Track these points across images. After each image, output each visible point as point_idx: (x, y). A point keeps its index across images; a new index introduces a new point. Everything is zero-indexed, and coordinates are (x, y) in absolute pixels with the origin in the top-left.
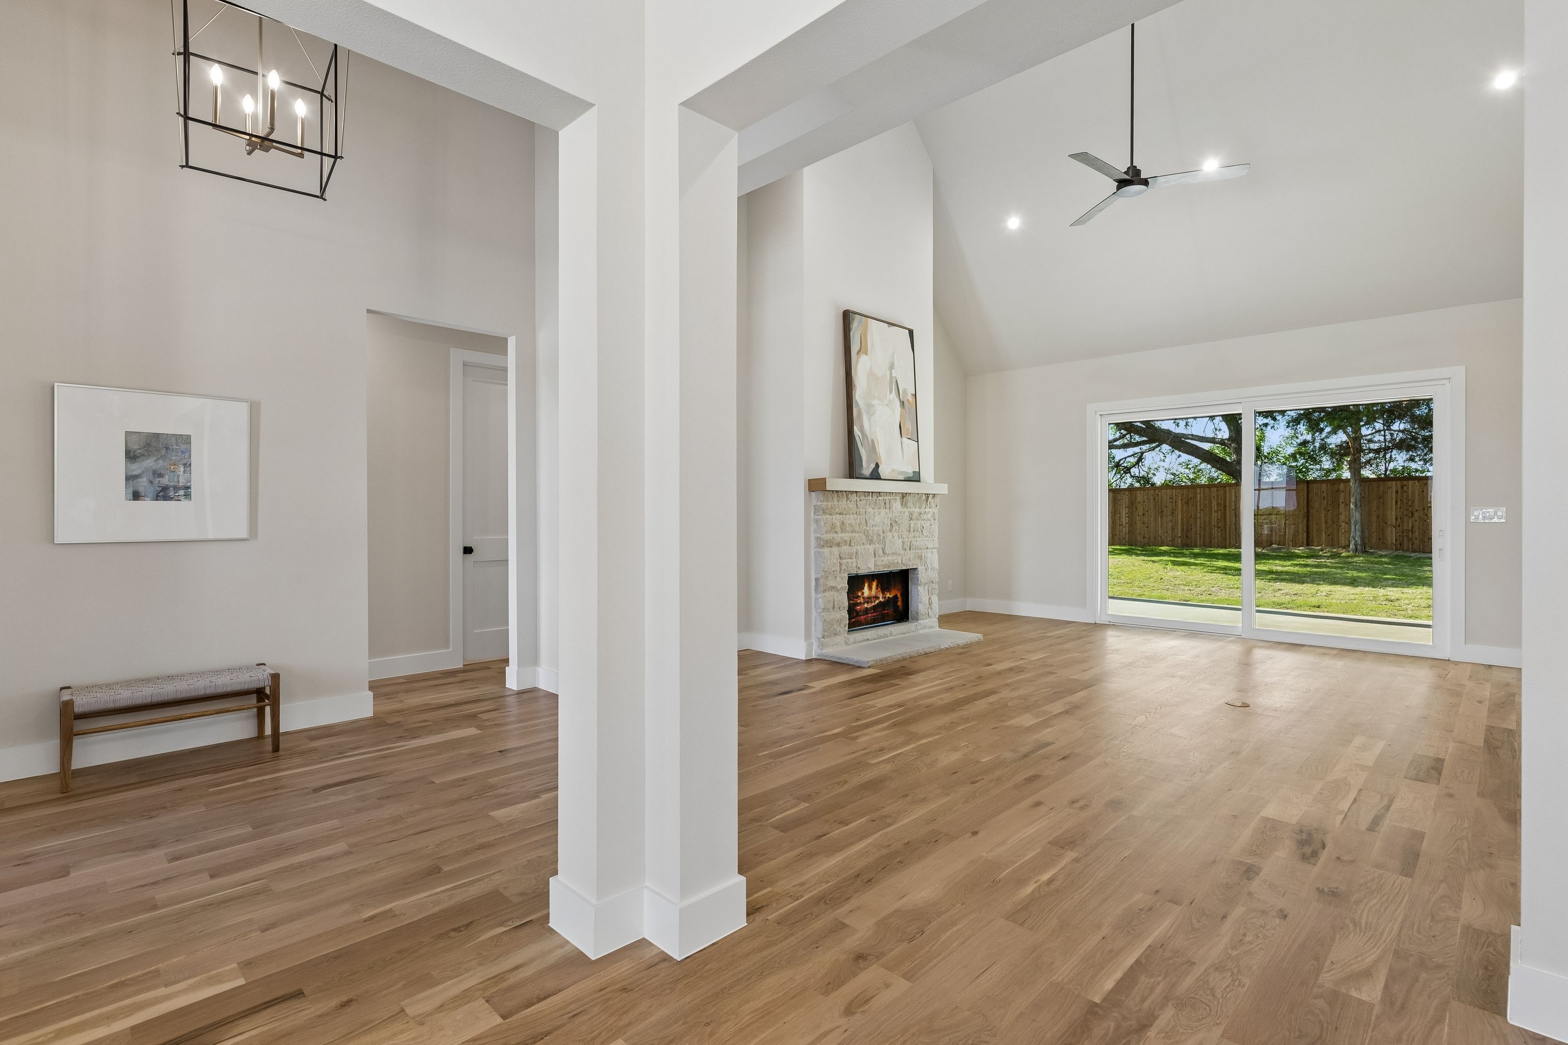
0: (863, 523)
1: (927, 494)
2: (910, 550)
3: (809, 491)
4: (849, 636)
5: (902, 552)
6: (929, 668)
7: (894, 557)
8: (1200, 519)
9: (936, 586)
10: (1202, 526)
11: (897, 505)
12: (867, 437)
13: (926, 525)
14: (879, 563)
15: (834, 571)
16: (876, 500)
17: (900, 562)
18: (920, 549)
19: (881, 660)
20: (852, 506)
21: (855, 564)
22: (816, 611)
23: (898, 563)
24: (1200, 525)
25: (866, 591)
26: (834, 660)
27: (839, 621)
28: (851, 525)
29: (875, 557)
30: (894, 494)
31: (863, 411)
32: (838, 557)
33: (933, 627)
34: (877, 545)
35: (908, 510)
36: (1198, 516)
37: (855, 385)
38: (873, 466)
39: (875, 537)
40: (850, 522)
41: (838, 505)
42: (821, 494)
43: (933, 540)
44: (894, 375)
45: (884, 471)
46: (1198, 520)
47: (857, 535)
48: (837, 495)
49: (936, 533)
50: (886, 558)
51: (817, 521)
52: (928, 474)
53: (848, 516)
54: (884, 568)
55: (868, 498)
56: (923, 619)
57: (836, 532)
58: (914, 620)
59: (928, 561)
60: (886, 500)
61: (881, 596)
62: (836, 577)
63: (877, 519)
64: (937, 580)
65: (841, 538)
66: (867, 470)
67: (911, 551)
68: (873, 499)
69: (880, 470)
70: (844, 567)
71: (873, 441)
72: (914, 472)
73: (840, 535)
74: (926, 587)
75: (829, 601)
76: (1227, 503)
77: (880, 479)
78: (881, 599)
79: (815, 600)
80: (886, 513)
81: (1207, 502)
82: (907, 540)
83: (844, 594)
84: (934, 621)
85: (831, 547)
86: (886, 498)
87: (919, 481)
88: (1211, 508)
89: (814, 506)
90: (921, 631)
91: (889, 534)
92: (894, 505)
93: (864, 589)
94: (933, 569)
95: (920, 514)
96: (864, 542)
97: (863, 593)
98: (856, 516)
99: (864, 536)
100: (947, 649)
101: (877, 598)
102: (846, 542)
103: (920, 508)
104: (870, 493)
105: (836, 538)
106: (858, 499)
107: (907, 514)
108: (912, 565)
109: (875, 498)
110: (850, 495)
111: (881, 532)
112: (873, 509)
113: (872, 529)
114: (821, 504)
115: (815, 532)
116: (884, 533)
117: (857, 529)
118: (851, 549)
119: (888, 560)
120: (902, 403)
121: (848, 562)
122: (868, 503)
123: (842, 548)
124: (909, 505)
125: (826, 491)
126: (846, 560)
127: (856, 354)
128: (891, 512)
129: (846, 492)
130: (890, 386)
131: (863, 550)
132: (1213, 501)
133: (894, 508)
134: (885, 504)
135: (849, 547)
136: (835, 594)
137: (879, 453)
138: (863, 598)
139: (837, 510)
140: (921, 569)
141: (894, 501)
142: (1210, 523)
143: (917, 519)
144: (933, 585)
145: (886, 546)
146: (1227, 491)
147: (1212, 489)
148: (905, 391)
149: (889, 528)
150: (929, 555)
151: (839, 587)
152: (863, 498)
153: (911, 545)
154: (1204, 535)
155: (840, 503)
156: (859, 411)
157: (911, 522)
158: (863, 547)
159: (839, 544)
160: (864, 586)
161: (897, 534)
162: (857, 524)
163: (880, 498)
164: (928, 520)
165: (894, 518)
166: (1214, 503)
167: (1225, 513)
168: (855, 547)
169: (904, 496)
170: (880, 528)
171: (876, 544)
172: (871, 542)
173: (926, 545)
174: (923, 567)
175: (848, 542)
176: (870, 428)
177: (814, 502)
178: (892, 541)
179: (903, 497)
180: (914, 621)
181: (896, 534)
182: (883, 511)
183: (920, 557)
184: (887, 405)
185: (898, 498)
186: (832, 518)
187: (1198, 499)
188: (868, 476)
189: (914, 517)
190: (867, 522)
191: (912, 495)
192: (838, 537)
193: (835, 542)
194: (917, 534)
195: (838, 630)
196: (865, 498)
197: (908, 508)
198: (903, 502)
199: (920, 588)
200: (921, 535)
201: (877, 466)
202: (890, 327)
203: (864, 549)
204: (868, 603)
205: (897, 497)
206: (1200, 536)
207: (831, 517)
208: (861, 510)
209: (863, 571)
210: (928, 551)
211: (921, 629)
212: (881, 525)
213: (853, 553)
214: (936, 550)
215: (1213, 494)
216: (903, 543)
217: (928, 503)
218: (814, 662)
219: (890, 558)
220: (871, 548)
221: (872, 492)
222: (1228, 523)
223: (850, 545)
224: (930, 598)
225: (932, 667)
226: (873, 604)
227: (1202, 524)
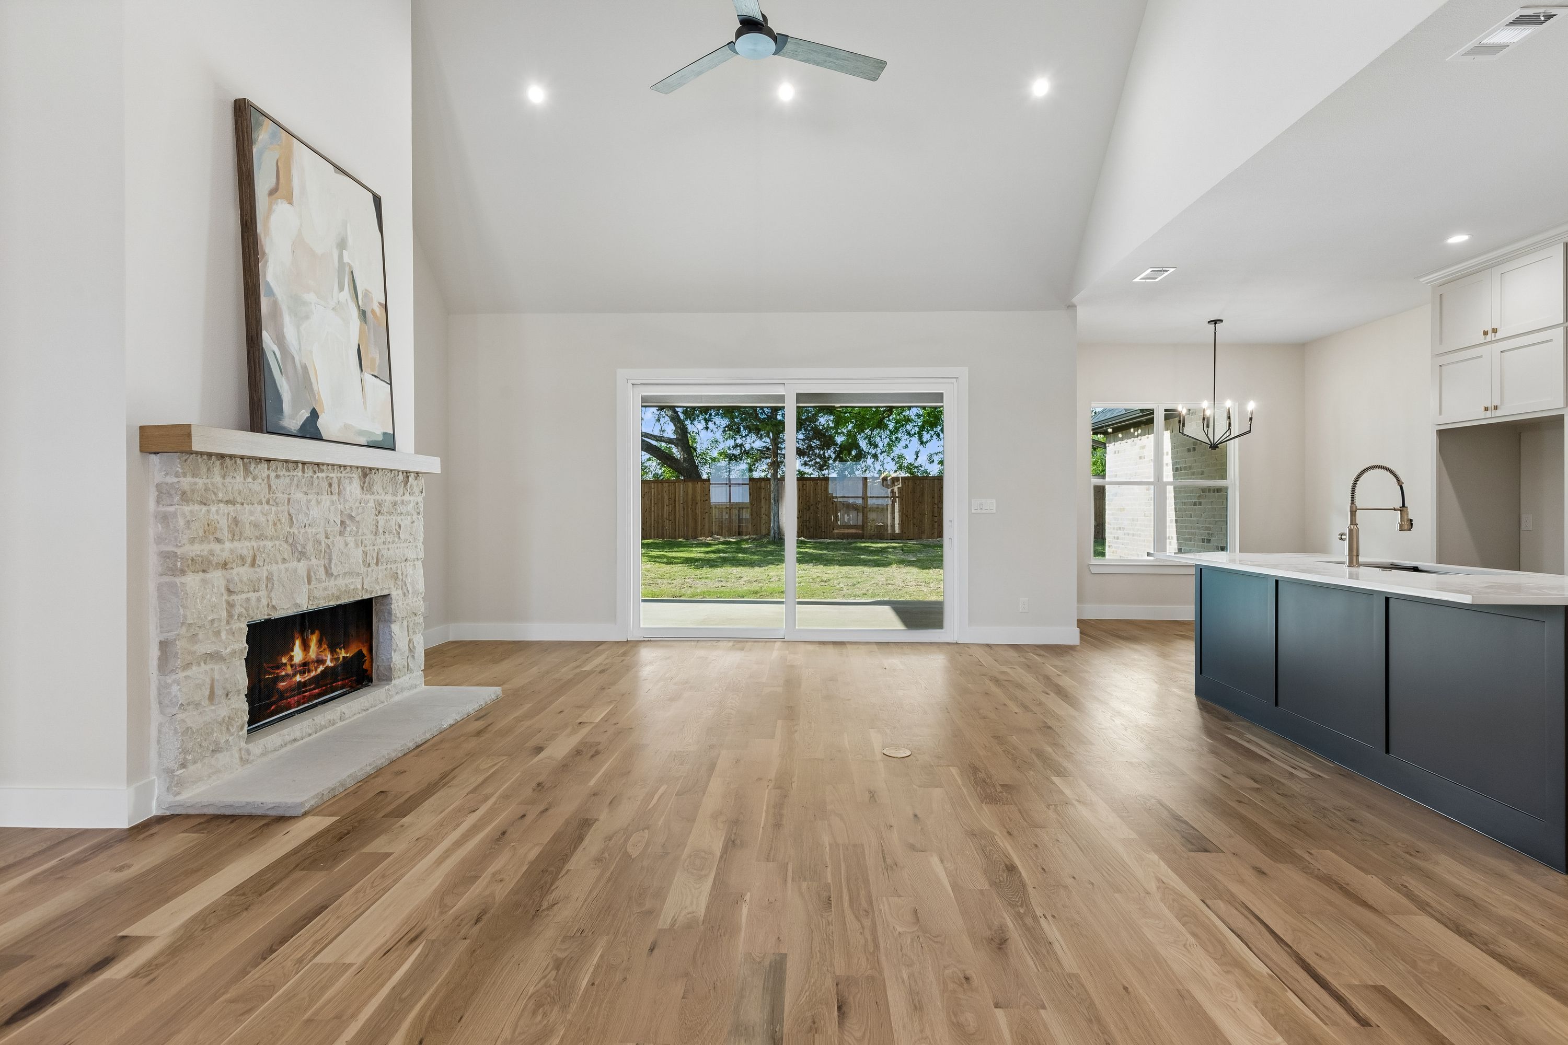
0: (283, 521)
1: (407, 472)
2: (377, 564)
3: (141, 451)
4: (251, 746)
5: (363, 569)
6: (436, 784)
7: (348, 580)
8: (654, 513)
9: (420, 619)
10: (656, 519)
11: (353, 488)
12: (293, 358)
13: (406, 522)
14: (317, 593)
15: (213, 621)
16: (312, 477)
17: (359, 587)
18: (396, 562)
19: (333, 789)
20: (258, 487)
21: (264, 602)
22: (162, 712)
23: (355, 589)
24: (654, 518)
25: (298, 654)
26: (211, 811)
27: (227, 723)
28: (256, 526)
29: (309, 583)
30: (348, 469)
31: (284, 306)
32: (223, 590)
33: (416, 686)
34: (314, 561)
35: (372, 497)
36: (653, 510)
37: (264, 253)
38: (305, 414)
39: (309, 548)
40: (252, 518)
41: (223, 484)
42: (176, 458)
43: (416, 547)
44: (346, 259)
45: (325, 424)
46: (653, 513)
47: (269, 544)
48: (221, 464)
49: (421, 536)
50: (332, 582)
51: (165, 519)
52: (406, 439)
53: (247, 507)
54: (329, 601)
55: (295, 473)
56: (399, 677)
57: (218, 540)
58: (383, 680)
59: (408, 581)
60: (332, 478)
61: (329, 657)
62: (217, 633)
63: (315, 512)
64: (423, 610)
65: (232, 551)
66: (293, 418)
67: (380, 567)
68: (306, 475)
69: (321, 423)
70: (238, 610)
71: (305, 368)
72: (385, 434)
73: (228, 545)
74: (405, 623)
75: (199, 686)
76: (677, 498)
77: (321, 439)
78: (329, 663)
79: (159, 689)
80: (333, 502)
81: (660, 496)
82: (371, 548)
83: (239, 663)
84: (418, 675)
85: (204, 571)
86: (331, 475)
87: (394, 449)
88: (664, 502)
89: (157, 485)
90: (397, 698)
91: (339, 540)
92: (348, 489)
93: (292, 651)
94: (416, 593)
95: (395, 504)
96: (286, 557)
97: (291, 658)
98: (267, 507)
99: (285, 546)
100: (452, 726)
101: (320, 661)
102: (242, 559)
103: (394, 494)
104: (300, 465)
105: (218, 552)
106: (273, 475)
107: (372, 504)
108: (381, 590)
109: (309, 473)
110: (253, 466)
111: (322, 537)
112: (306, 493)
113: (302, 531)
114: (176, 480)
115: (159, 540)
116: (327, 538)
117: (270, 531)
118: (256, 572)
119: (336, 585)
120: (363, 314)
121: (248, 600)
122: (295, 482)
123: (235, 571)
124: (375, 488)
125: (192, 453)
126: (244, 596)
127: (267, 192)
128: (342, 501)
129: (242, 458)
130: (339, 277)
131: (283, 572)
132: (665, 495)
133: (348, 492)
134: (330, 485)
135: (252, 569)
136: (216, 667)
137: (319, 393)
138: (292, 666)
139: (220, 495)
140: (396, 594)
141: (347, 481)
142: (663, 515)
143: (390, 513)
144: (416, 618)
145: (333, 562)
146: (677, 486)
147: (664, 484)
148: (367, 293)
149: (337, 528)
150: (410, 571)
151: (225, 652)
152: (282, 472)
153: (380, 557)
154: (658, 528)
155: (228, 479)
156: (275, 304)
157: (379, 517)
158: (282, 567)
159: (225, 564)
160: (294, 644)
161: (353, 539)
162: (271, 523)
163: (319, 474)
164: (408, 514)
165: (348, 511)
166: (666, 497)
167: (675, 506)
168: (265, 568)
169: (366, 472)
170: (321, 530)
171: (313, 558)
172: (302, 555)
173: (404, 556)
174: (400, 592)
175: (249, 560)
176: (300, 344)
177: (158, 477)
178: (345, 551)
179: (365, 475)
180: (383, 682)
181: (351, 540)
182: (326, 499)
183: (395, 576)
184: (334, 309)
185: (356, 475)
186: (208, 511)
187: (653, 493)
188: (295, 432)
189: (385, 509)
190: (291, 519)
191: (381, 473)
192: (222, 550)
193: (215, 560)
194: (389, 538)
195: (222, 741)
196: (289, 474)
197: (373, 493)
198: (364, 483)
199: (395, 627)
200: (396, 539)
201: (314, 415)
202: (338, 173)
203: (287, 570)
204: (303, 673)
205: (353, 475)
206: (654, 529)
207: (204, 508)
208: (280, 495)
209: (285, 608)
210: (408, 564)
211: (397, 693)
212: (322, 524)
213: (259, 580)
214: (420, 562)
215: (665, 489)
216: (365, 553)
217: (408, 487)
218: (154, 830)
219: (341, 582)
220: (302, 567)
221: (304, 463)
222: (677, 516)
223: (253, 564)
224: (410, 641)
225: (442, 778)
226: (313, 674)
227: (656, 517)
